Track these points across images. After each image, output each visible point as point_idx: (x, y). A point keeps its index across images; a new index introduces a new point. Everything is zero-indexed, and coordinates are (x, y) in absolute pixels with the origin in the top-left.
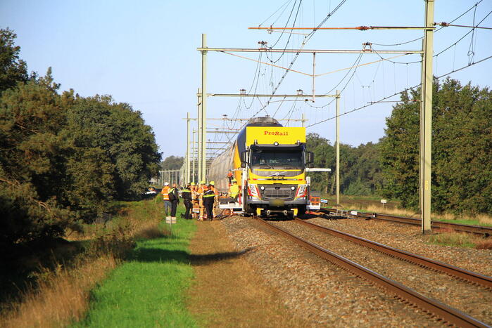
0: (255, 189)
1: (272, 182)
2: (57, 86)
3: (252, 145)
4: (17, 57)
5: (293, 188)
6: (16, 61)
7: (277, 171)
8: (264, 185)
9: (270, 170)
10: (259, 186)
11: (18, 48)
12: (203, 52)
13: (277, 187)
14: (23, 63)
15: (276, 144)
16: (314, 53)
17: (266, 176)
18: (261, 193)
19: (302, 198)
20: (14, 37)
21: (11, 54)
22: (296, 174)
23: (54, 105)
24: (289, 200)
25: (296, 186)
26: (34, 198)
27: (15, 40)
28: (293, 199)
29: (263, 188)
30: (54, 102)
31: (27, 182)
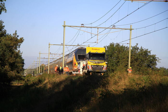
0: (90, 66)
1: (96, 64)
2: (18, 36)
3: (89, 53)
4: (4, 29)
5: (102, 67)
6: (3, 30)
7: (97, 61)
8: (93, 65)
9: (95, 61)
10: (92, 65)
11: (4, 26)
12: (64, 27)
13: (97, 66)
14: (5, 31)
15: (97, 52)
16: (98, 28)
17: (93, 62)
18: (92, 68)
19: (105, 70)
20: (3, 23)
21: (2, 28)
22: (103, 62)
23: (17, 42)
24: (101, 70)
25: (103, 66)
26: (10, 70)
27: (3, 24)
28: (102, 70)
29: (93, 66)
30: (17, 41)
31: (8, 65)
